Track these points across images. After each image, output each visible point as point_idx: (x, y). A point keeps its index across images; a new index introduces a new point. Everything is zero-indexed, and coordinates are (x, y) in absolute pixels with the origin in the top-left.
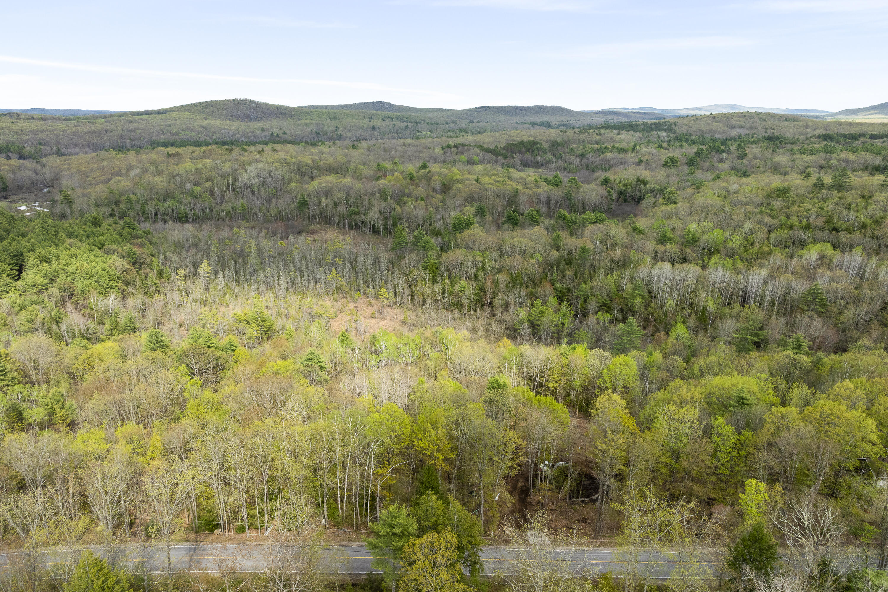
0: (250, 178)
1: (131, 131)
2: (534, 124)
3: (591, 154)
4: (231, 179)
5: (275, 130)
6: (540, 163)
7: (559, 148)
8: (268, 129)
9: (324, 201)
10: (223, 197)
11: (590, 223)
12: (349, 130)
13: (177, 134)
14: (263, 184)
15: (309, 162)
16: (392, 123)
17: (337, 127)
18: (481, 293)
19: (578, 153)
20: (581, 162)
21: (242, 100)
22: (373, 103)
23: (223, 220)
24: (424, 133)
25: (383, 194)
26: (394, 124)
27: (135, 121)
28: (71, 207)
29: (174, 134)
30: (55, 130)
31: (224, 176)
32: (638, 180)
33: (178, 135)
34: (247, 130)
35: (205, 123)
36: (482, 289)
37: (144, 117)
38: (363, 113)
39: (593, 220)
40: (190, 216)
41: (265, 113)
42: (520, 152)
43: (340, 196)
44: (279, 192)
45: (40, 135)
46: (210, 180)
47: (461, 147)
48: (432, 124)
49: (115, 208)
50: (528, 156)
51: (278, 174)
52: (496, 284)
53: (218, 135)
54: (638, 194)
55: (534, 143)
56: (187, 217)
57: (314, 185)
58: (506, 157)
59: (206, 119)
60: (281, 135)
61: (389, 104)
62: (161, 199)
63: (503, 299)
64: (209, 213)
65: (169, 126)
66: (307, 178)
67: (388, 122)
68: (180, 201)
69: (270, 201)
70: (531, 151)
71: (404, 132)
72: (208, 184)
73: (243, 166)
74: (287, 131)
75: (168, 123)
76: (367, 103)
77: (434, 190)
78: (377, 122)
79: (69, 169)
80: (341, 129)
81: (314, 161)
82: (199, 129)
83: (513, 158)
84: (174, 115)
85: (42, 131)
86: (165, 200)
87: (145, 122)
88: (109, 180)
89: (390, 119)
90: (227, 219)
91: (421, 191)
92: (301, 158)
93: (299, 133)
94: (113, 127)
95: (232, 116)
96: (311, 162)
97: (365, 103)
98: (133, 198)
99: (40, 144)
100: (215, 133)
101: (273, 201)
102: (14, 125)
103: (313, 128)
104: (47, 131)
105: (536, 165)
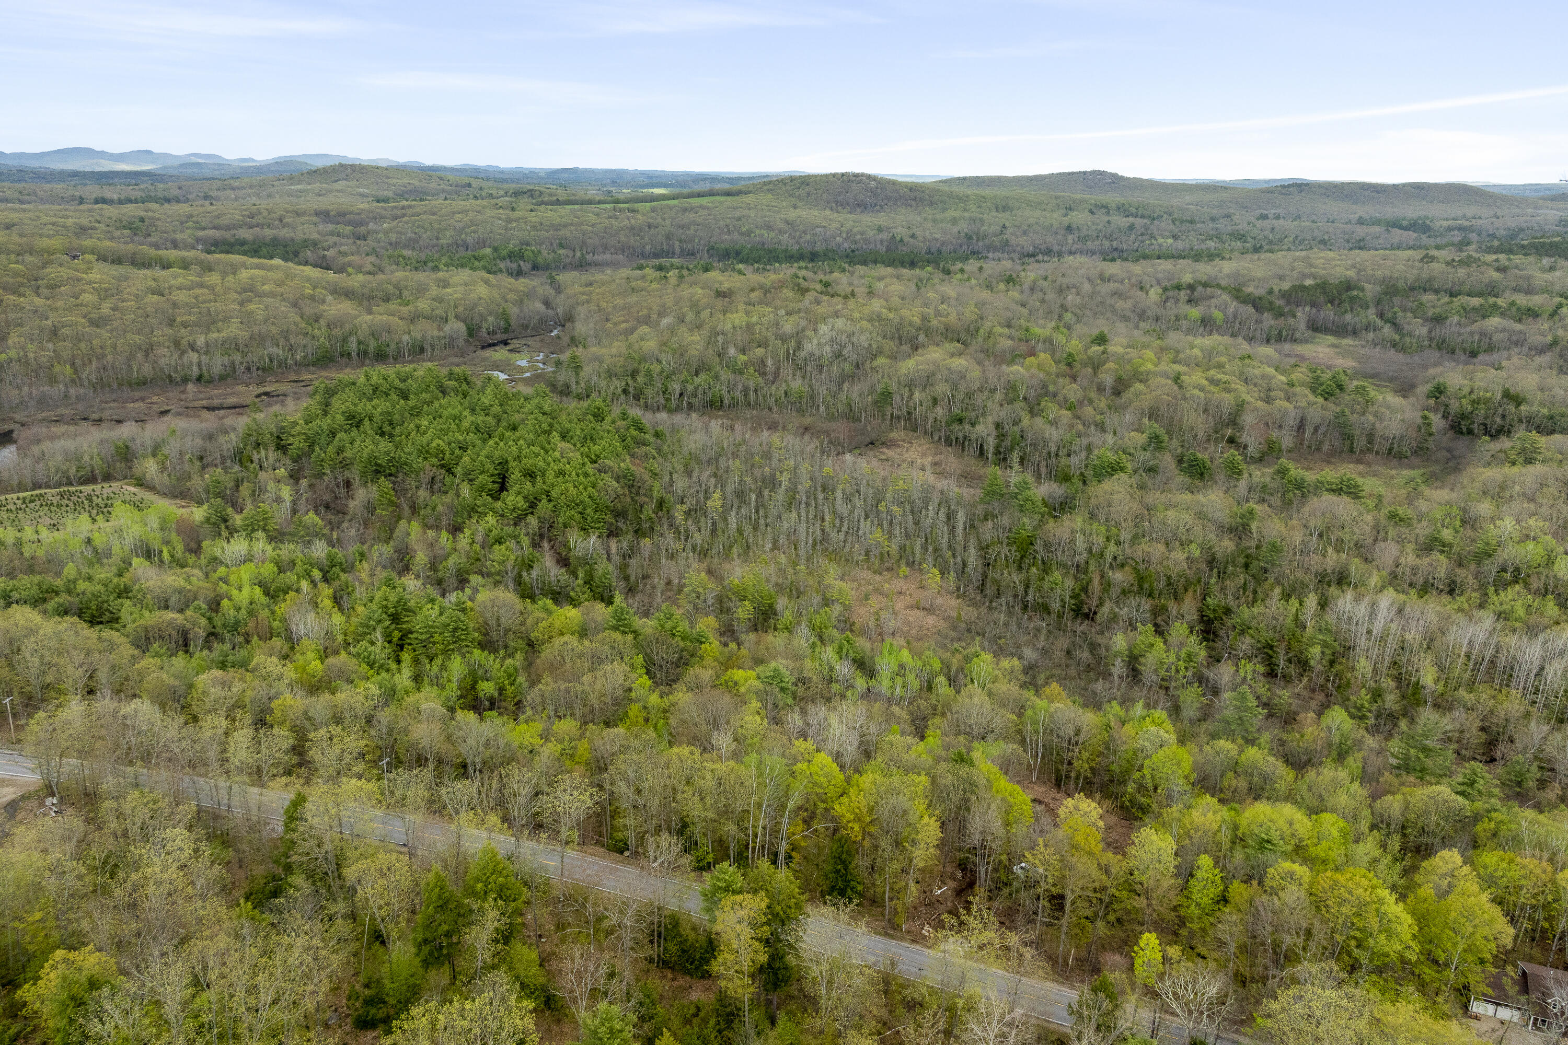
0: (819, 344)
1: (683, 227)
2: (1395, 224)
3: (1456, 319)
4: (793, 344)
5: (899, 230)
6: (1350, 328)
7: (1397, 300)
8: (888, 228)
9: (917, 395)
10: (777, 373)
11: (1327, 490)
12: (1025, 233)
13: (748, 233)
14: (838, 355)
15: (917, 320)
16: (1107, 219)
17: (1004, 226)
18: (1083, 596)
19: (1430, 314)
20: (1430, 332)
21: (856, 175)
22: (1085, 173)
23: (770, 409)
24: (1161, 240)
25: (1011, 390)
26: (1109, 222)
27: (692, 209)
28: (577, 374)
29: (743, 234)
30: (581, 224)
31: (783, 339)
32: (1507, 394)
33: (749, 236)
34: (855, 230)
35: (793, 214)
36: (1085, 589)
37: (704, 201)
38: (1056, 198)
39: (1334, 487)
40: (726, 401)
41: (888, 198)
42: (1313, 305)
43: (942, 388)
44: (857, 371)
45: (563, 232)
46: (762, 344)
47: (1200, 289)
48: (1182, 222)
49: (630, 382)
50: (1328, 313)
51: (863, 340)
52: (1107, 585)
53: (808, 237)
54: (1498, 420)
55: (1348, 286)
56: (722, 401)
57: (910, 365)
58: (1280, 314)
59: (795, 207)
60: (906, 239)
61: (1115, 176)
62: (693, 370)
63: (1112, 609)
64: (752, 397)
65: (739, 219)
66: (906, 348)
67: (1101, 218)
68: (717, 377)
69: (840, 386)
70: (1336, 302)
71: (1124, 238)
72: (760, 352)
73: (814, 323)
74: (918, 233)
75: (738, 214)
76: (1073, 173)
77: (1100, 389)
78: (1079, 218)
79: (588, 302)
80: (1010, 230)
81: (925, 319)
82: (783, 226)
83: (1294, 316)
84: (749, 199)
85: (565, 226)
86: (697, 373)
87: (705, 212)
88: (632, 331)
89: (1104, 210)
90: (775, 409)
91: (1073, 391)
92: (905, 312)
93: (938, 236)
94: (660, 220)
95: (837, 202)
96: (918, 321)
97: (1069, 174)
98: (656, 368)
99: (561, 246)
100: (805, 232)
101: (846, 386)
102: (533, 214)
103: (963, 226)
104: (572, 224)
105: (1340, 331)
